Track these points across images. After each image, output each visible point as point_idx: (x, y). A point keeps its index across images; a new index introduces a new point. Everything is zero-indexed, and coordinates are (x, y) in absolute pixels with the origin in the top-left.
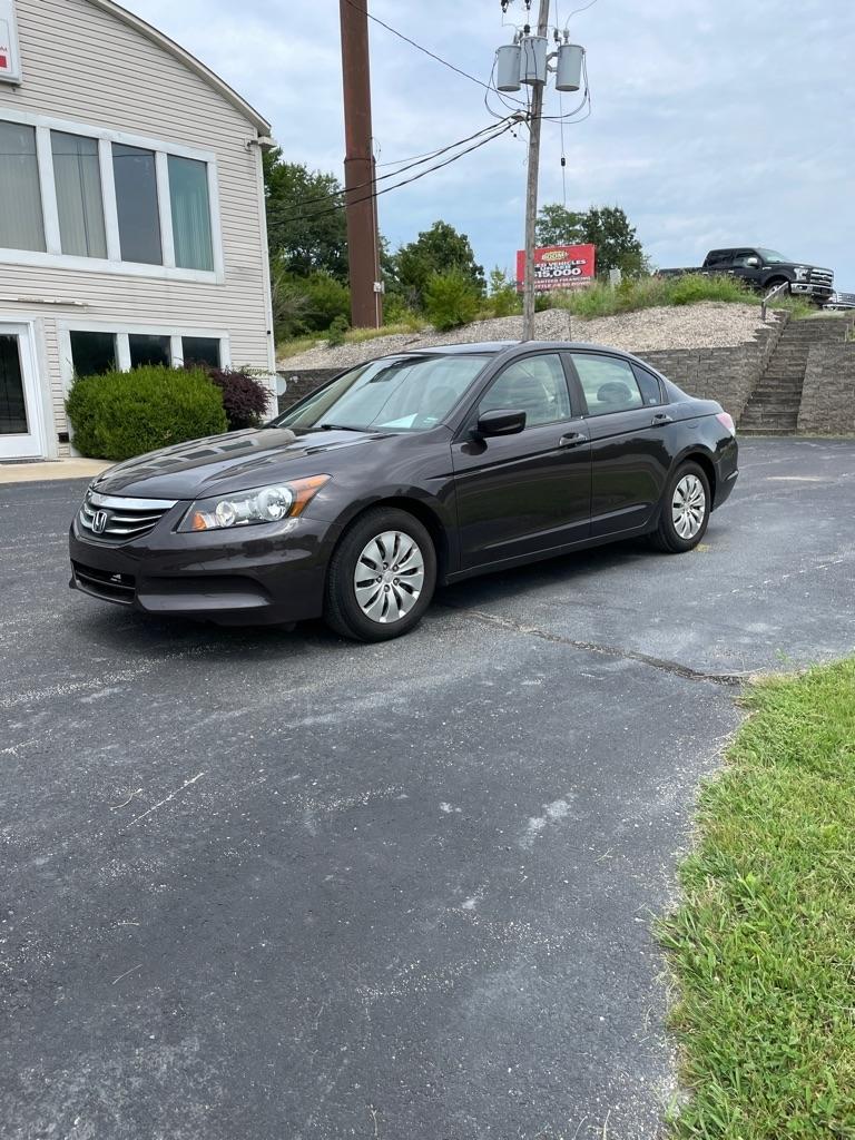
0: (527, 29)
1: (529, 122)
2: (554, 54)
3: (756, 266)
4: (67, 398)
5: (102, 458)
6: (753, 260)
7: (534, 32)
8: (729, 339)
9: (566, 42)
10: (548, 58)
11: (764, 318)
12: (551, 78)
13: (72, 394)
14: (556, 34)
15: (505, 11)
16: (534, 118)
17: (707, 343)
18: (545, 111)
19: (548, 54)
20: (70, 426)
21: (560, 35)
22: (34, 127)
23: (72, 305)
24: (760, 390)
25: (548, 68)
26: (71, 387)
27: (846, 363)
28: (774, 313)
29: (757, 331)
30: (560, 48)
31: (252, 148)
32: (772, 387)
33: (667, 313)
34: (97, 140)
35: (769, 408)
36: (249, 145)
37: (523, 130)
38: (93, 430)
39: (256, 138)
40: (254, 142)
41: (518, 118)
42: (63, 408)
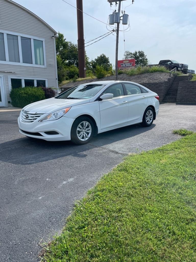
0: (115, 11)
1: (116, 32)
2: (122, 16)
3: (170, 64)
4: (10, 93)
5: (18, 107)
6: (170, 62)
7: (117, 11)
8: (162, 81)
9: (125, 13)
10: (121, 17)
11: (170, 76)
12: (121, 21)
13: (11, 92)
14: (122, 12)
15: (111, 7)
16: (118, 31)
17: (156, 81)
18: (120, 29)
19: (120, 16)
20: (11, 99)
21: (123, 12)
22: (3, 33)
23: (11, 73)
24: (169, 92)
25: (120, 19)
26: (11, 91)
27: (187, 86)
28: (173, 75)
29: (168, 79)
30: (123, 15)
31: (53, 38)
32: (171, 91)
33: (148, 74)
34: (17, 36)
35: (170, 96)
36: (52, 37)
37: (115, 33)
38: (16, 100)
39: (54, 35)
40: (53, 36)
41: (114, 31)
42: (9, 96)
